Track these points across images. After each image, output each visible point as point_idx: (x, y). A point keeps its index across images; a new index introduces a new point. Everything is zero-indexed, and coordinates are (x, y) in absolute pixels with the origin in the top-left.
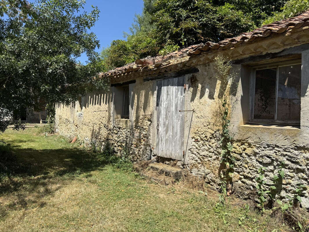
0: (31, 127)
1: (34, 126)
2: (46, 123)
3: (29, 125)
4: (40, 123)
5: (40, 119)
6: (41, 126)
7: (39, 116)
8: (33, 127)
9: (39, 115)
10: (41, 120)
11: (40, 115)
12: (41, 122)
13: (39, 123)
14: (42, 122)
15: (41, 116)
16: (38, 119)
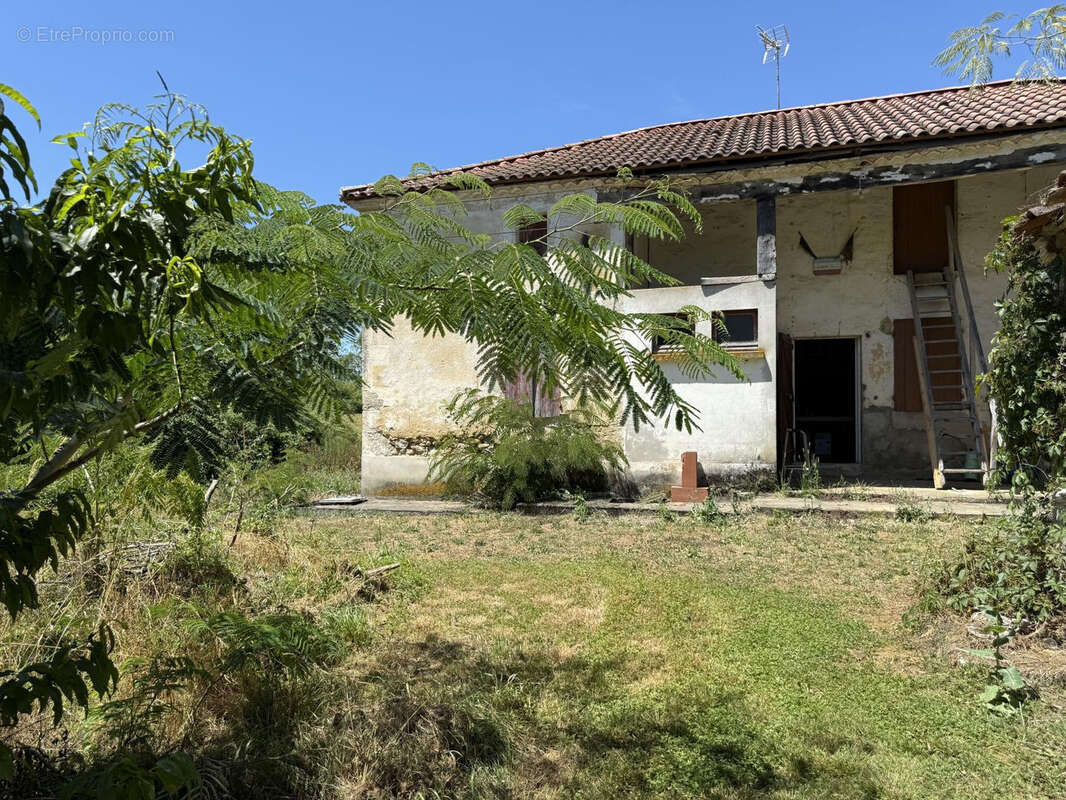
0: (877, 514)
1: (892, 508)
2: (975, 483)
3: (863, 498)
4: (930, 483)
5: (933, 454)
6: (938, 508)
7: (926, 441)
8: (888, 515)
9: (924, 431)
10: (941, 464)
11: (931, 436)
12: (939, 479)
13: (928, 482)
14: (946, 475)
15: (938, 441)
16: (918, 455)
